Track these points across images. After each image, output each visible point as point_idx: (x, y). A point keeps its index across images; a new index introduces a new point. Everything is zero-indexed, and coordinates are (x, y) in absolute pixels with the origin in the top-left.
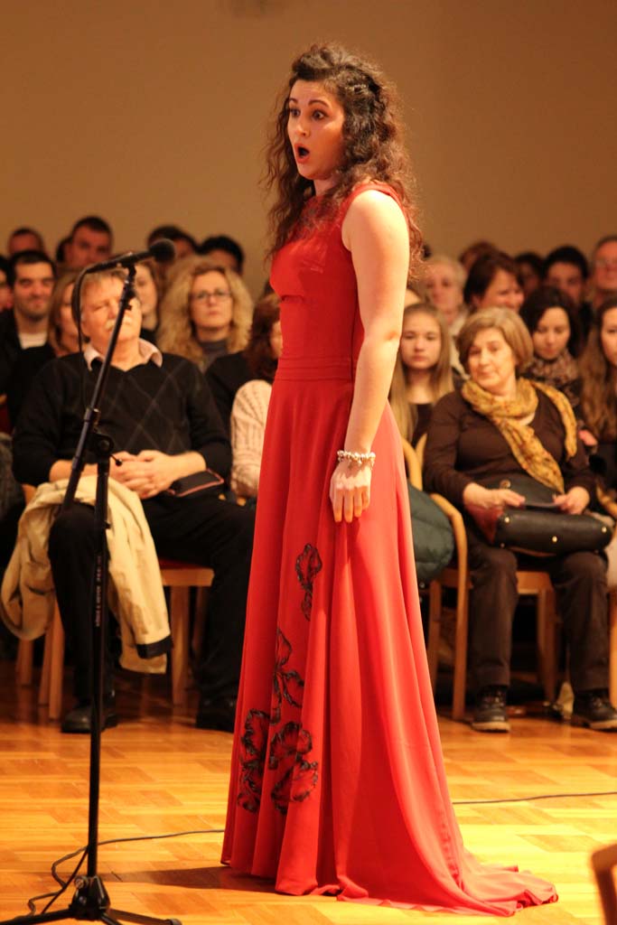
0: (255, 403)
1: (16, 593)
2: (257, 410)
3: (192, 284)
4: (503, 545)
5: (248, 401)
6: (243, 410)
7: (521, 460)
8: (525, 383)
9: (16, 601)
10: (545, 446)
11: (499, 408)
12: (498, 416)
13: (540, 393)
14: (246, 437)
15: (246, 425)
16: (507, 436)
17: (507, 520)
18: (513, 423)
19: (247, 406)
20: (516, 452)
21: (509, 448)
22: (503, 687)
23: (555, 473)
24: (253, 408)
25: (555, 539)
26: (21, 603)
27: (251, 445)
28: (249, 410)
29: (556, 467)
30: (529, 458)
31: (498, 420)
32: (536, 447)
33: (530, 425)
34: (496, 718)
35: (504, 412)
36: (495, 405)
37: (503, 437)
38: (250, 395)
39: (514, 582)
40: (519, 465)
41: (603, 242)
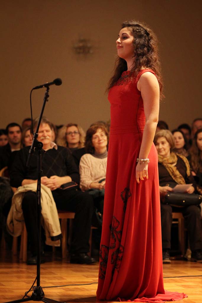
0: (87, 161)
1: (12, 222)
2: (88, 163)
3: (67, 130)
4: (167, 204)
5: (85, 160)
6: (83, 163)
7: (173, 177)
8: (173, 154)
9: (12, 224)
10: (180, 172)
11: (165, 160)
12: (165, 163)
13: (178, 157)
14: (84, 171)
15: (84, 168)
16: (168, 169)
17: (169, 195)
18: (170, 165)
19: (84, 162)
20: (171, 174)
21: (169, 173)
22: (169, 249)
23: (183, 181)
24: (86, 162)
25: (184, 201)
26: (13, 225)
27: (86, 174)
28: (85, 163)
29: (183, 179)
30: (175, 176)
31: (165, 164)
32: (177, 173)
33: (175, 166)
34: (166, 259)
35: (166, 162)
36: (164, 160)
37: (167, 170)
38: (85, 158)
39: (171, 216)
40: (172, 178)
41: (195, 120)
